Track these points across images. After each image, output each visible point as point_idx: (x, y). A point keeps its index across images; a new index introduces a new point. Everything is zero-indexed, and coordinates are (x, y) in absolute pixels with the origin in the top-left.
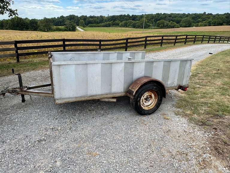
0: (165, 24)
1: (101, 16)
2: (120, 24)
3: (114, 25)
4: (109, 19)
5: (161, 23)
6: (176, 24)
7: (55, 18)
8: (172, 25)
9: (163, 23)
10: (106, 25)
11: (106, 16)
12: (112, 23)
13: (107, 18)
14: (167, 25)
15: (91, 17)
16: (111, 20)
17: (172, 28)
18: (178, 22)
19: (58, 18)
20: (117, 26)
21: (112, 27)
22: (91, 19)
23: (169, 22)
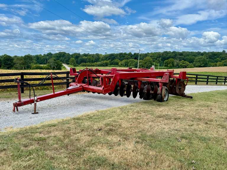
0: (175, 64)
1: (97, 55)
2: (120, 64)
3: (112, 64)
4: (107, 58)
5: (170, 63)
6: (189, 64)
7: (41, 55)
8: (184, 64)
9: (173, 63)
10: (102, 64)
11: (103, 54)
12: (110, 62)
13: (104, 56)
14: (177, 65)
15: (85, 55)
16: (109, 59)
17: (184, 68)
18: (191, 61)
19: (44, 55)
20: (116, 66)
21: (110, 66)
22: (85, 57)
23: (180, 61)
